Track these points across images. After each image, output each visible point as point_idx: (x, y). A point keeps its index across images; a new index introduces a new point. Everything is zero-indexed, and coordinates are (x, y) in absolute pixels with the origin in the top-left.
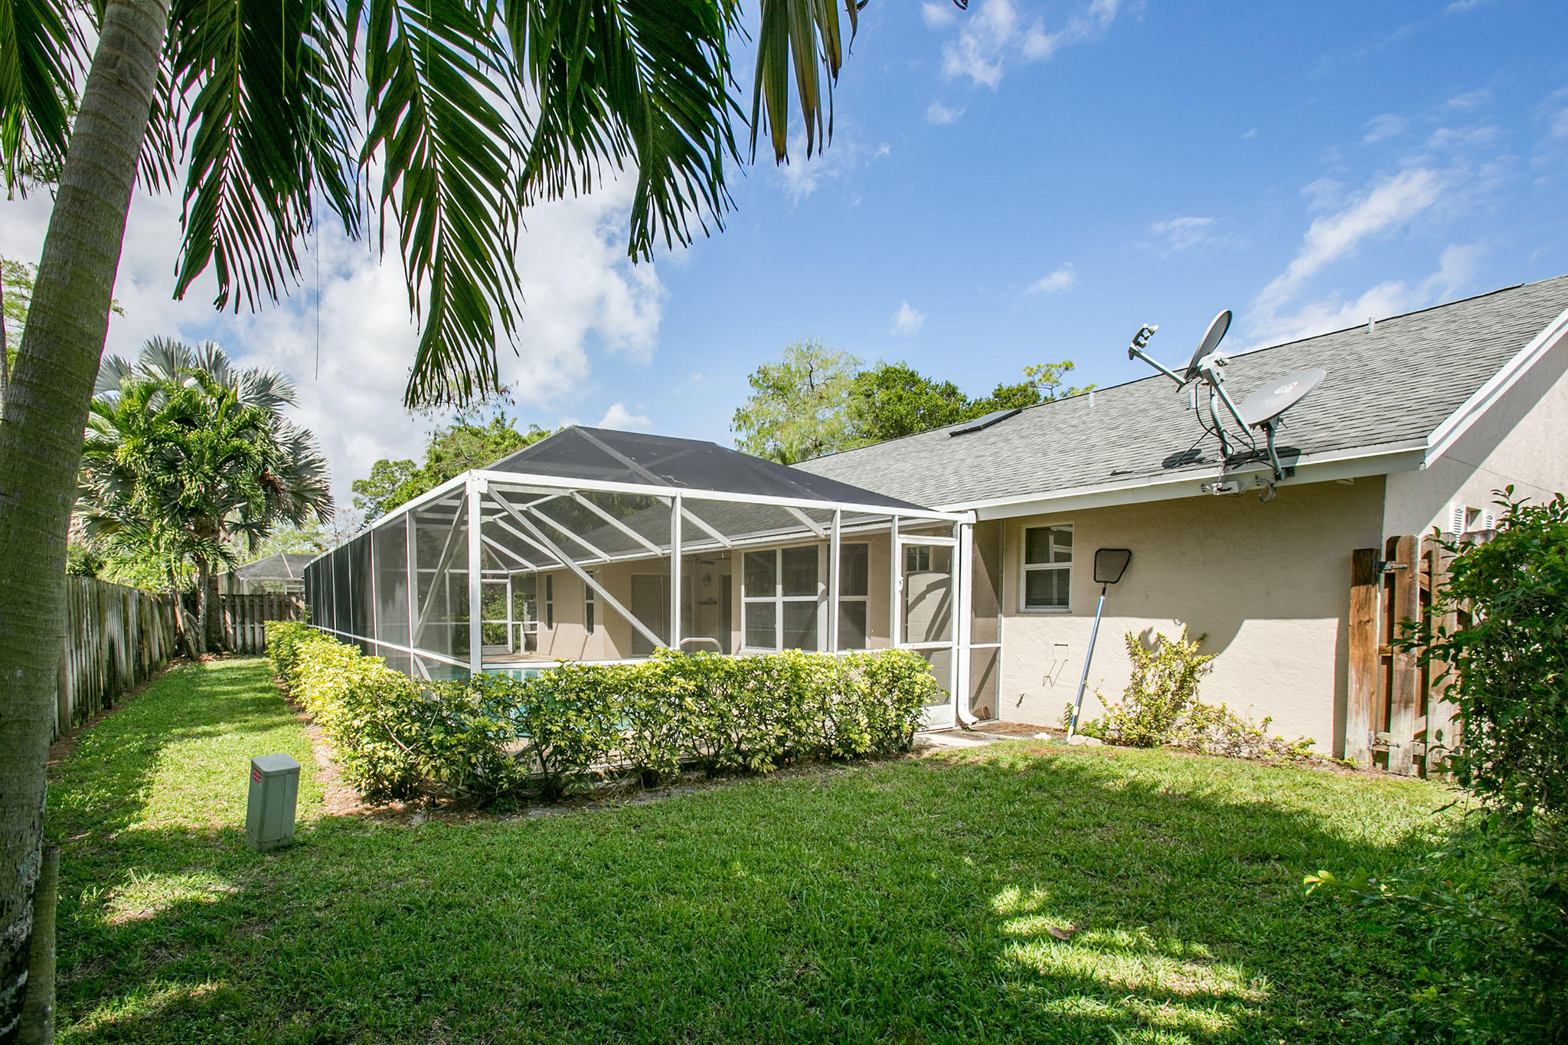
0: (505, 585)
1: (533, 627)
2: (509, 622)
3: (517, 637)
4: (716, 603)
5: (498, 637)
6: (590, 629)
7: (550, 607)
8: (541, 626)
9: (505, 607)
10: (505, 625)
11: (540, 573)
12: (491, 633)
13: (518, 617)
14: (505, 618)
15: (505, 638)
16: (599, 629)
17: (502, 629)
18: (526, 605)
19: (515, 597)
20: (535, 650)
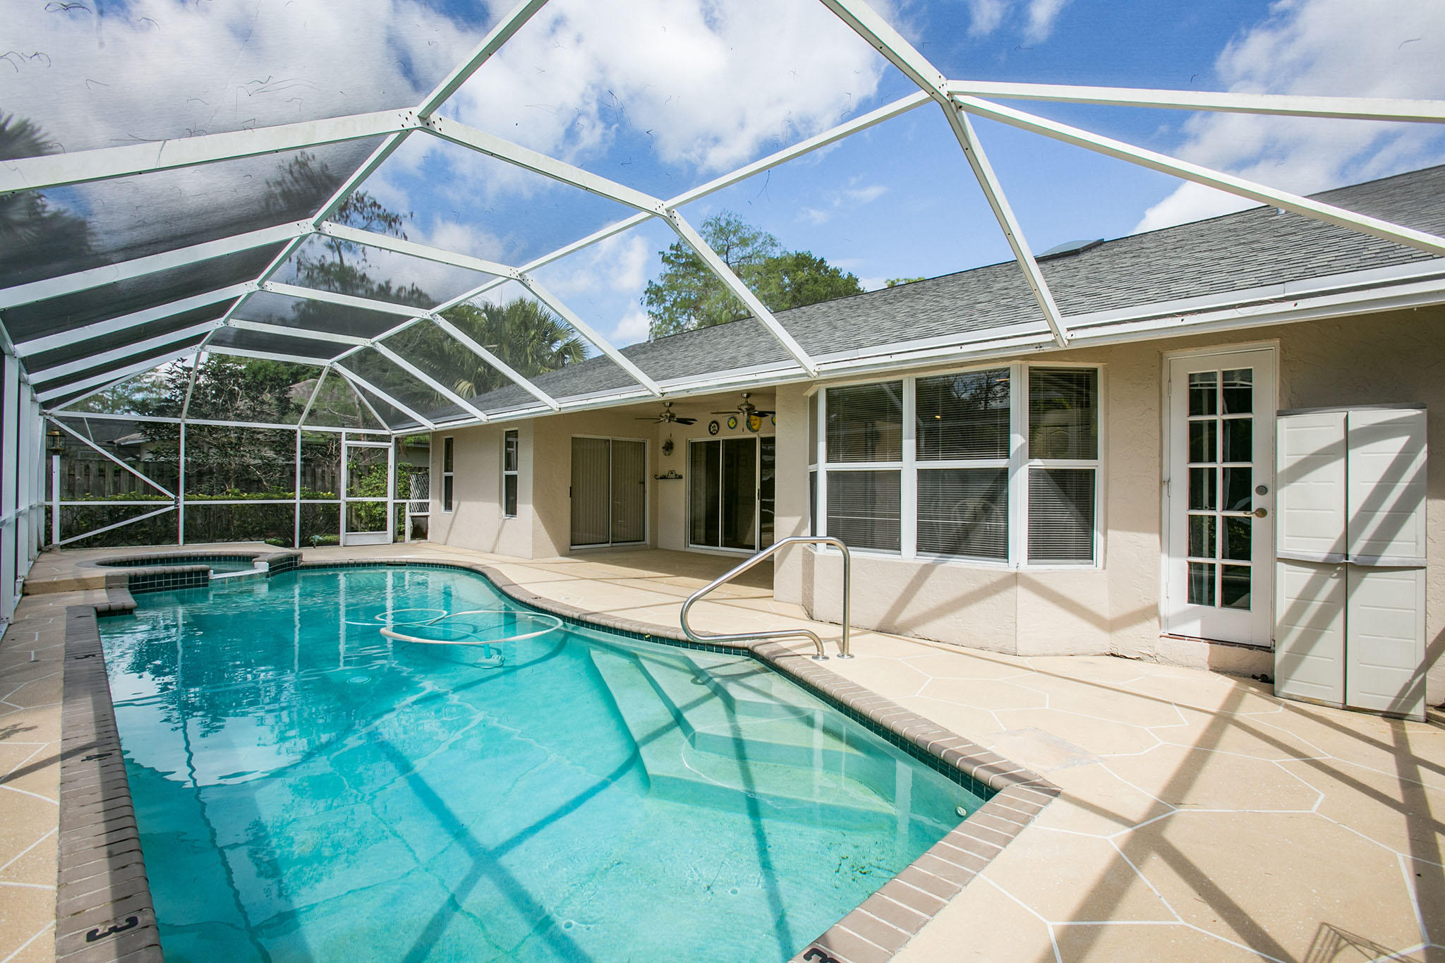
0: (386, 450)
1: (424, 507)
2: (390, 500)
3: (400, 519)
4: (680, 477)
5: (372, 519)
6: (511, 509)
7: (449, 481)
8: (435, 504)
9: (384, 479)
10: (384, 504)
11: (435, 434)
12: (363, 514)
13: (403, 492)
14: (385, 494)
15: (384, 520)
16: (526, 509)
17: (379, 509)
18: (413, 478)
19: (399, 468)
20: (426, 538)
